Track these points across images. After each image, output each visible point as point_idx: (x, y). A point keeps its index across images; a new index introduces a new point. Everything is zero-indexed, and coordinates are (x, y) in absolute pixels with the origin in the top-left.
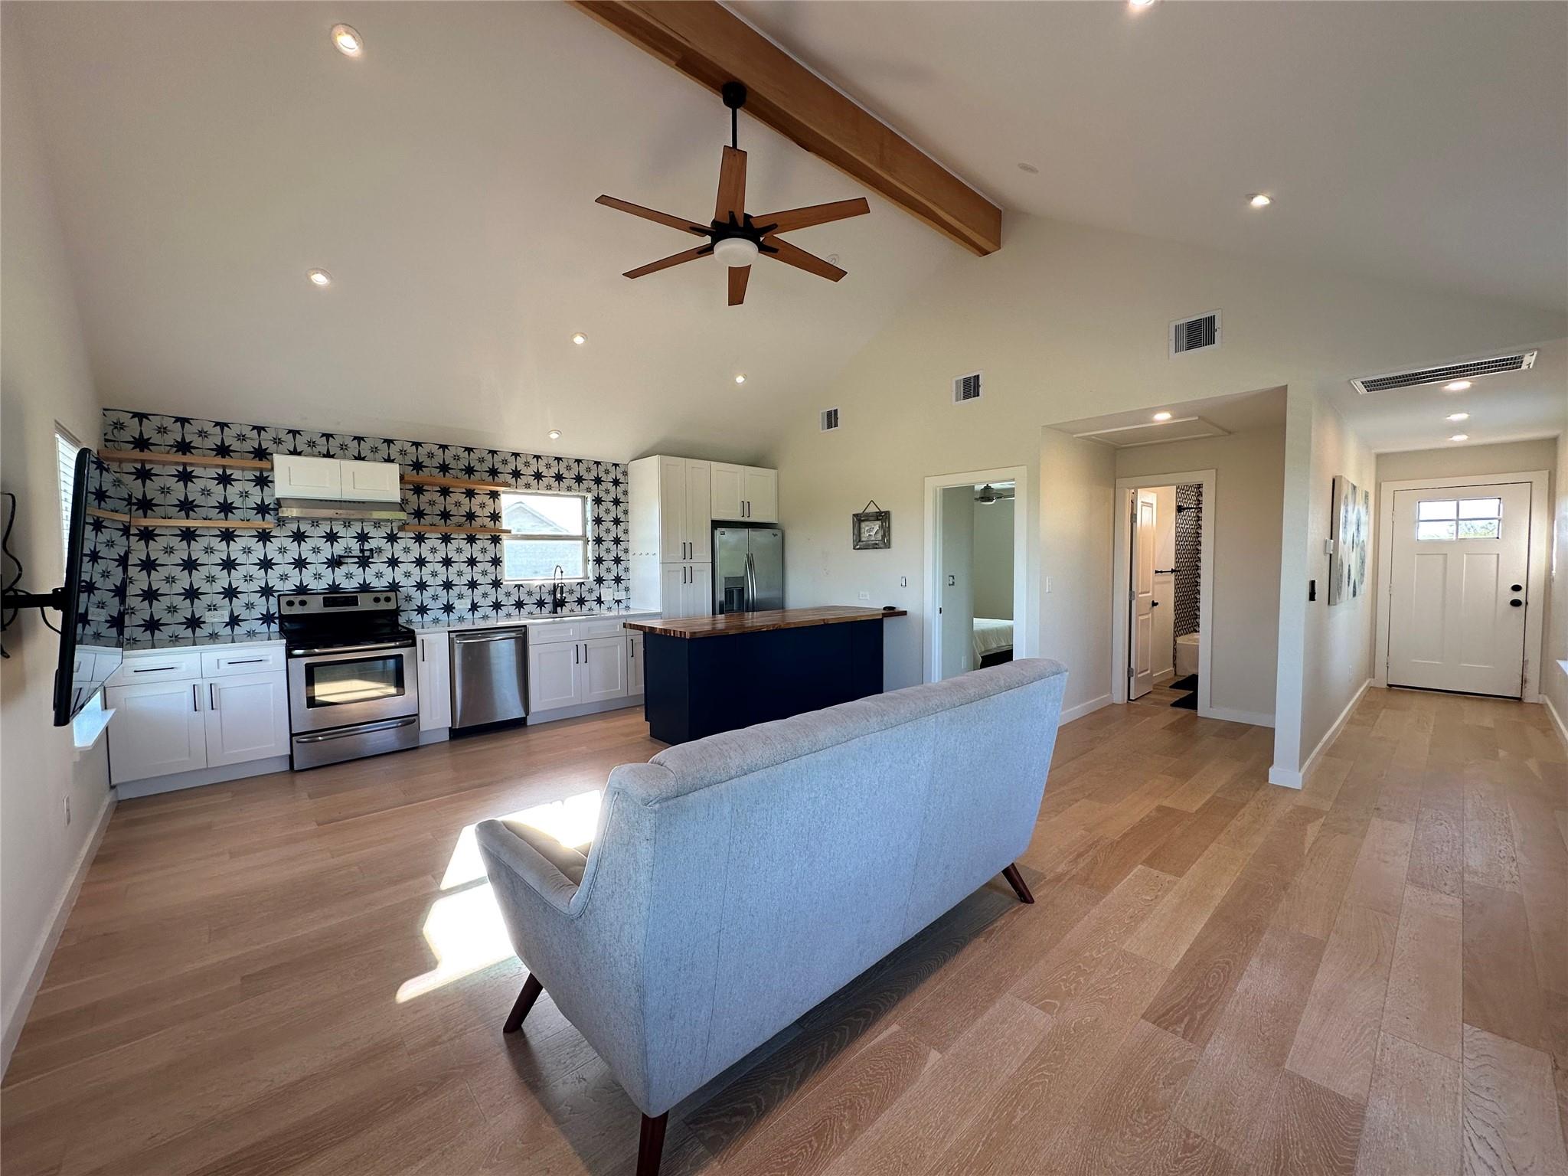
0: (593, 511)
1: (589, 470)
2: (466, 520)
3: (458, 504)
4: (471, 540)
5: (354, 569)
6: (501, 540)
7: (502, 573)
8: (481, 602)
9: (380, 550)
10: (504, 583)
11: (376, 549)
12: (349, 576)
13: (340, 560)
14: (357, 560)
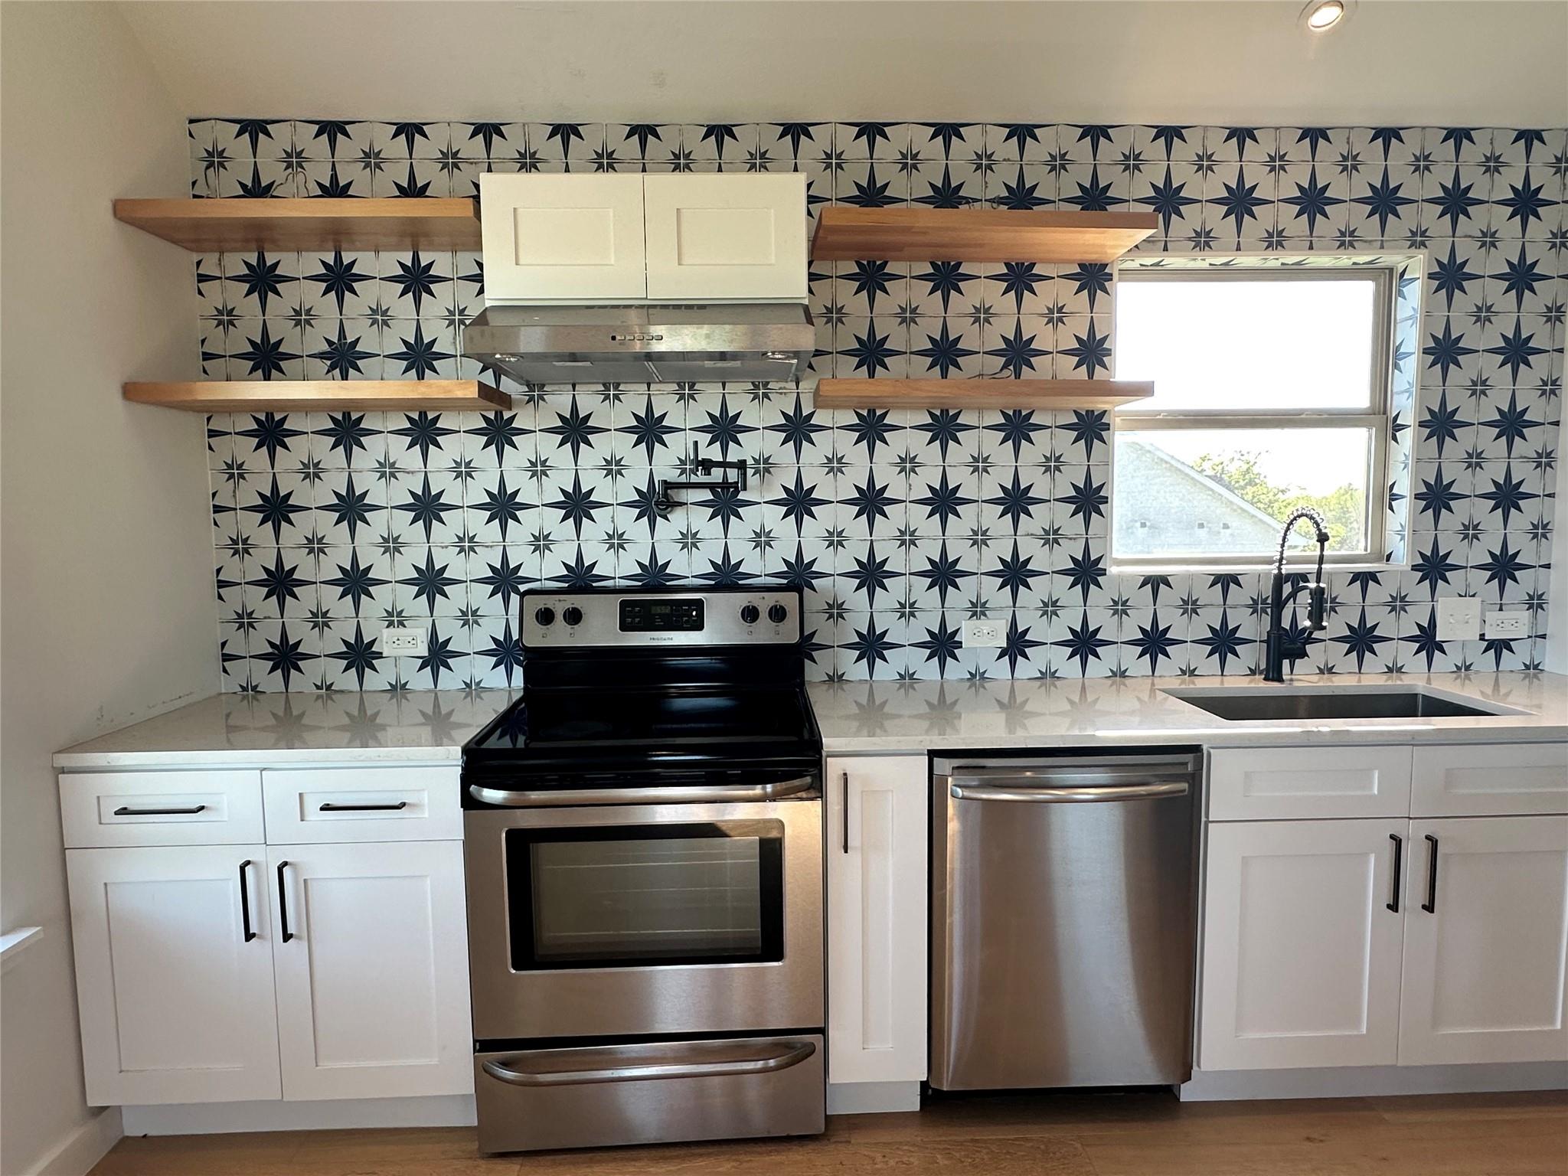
0: (1428, 314)
1: (1422, 164)
2: (1005, 366)
3: (982, 315)
4: (1017, 428)
5: (698, 519)
6: (1107, 427)
7: (1105, 536)
8: (1037, 628)
9: (765, 466)
10: (1113, 570)
11: (757, 461)
12: (689, 541)
13: (666, 495)
14: (707, 495)
